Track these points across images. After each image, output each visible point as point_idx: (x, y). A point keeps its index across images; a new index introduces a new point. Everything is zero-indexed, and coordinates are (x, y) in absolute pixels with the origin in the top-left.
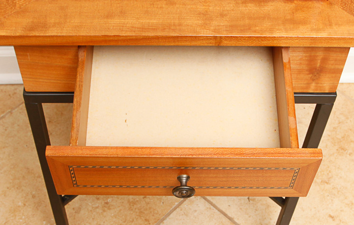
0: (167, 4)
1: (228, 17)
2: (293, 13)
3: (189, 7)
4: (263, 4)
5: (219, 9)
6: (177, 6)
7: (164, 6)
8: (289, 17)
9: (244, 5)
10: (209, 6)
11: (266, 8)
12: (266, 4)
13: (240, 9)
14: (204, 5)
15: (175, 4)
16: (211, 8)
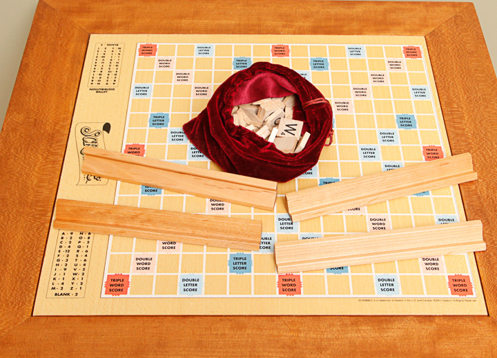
0: (232, 328)
1: (329, 352)
2: (434, 342)
3: (267, 332)
4: (384, 326)
5: (315, 336)
6: (249, 331)
7: (227, 332)
8: (427, 351)
9: (355, 328)
10: (299, 331)
11: (390, 334)
12: (389, 326)
13: (349, 335)
14: (291, 330)
15: (246, 327)
16: (302, 335)
